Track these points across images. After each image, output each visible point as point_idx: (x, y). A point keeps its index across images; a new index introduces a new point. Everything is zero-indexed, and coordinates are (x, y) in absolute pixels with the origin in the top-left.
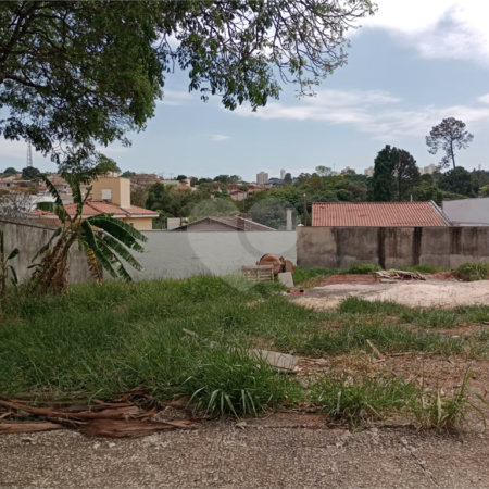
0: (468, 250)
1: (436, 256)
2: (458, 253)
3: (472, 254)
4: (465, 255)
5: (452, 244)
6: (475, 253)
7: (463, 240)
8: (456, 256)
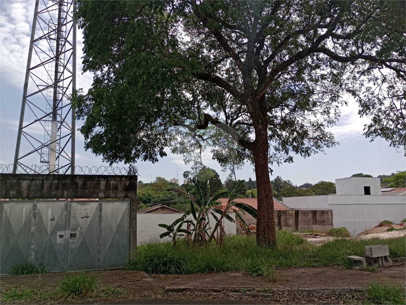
0: (321, 222)
1: (306, 226)
2: (316, 224)
3: (322, 224)
4: (320, 225)
5: (313, 219)
6: (324, 224)
7: (318, 217)
8: (315, 225)
